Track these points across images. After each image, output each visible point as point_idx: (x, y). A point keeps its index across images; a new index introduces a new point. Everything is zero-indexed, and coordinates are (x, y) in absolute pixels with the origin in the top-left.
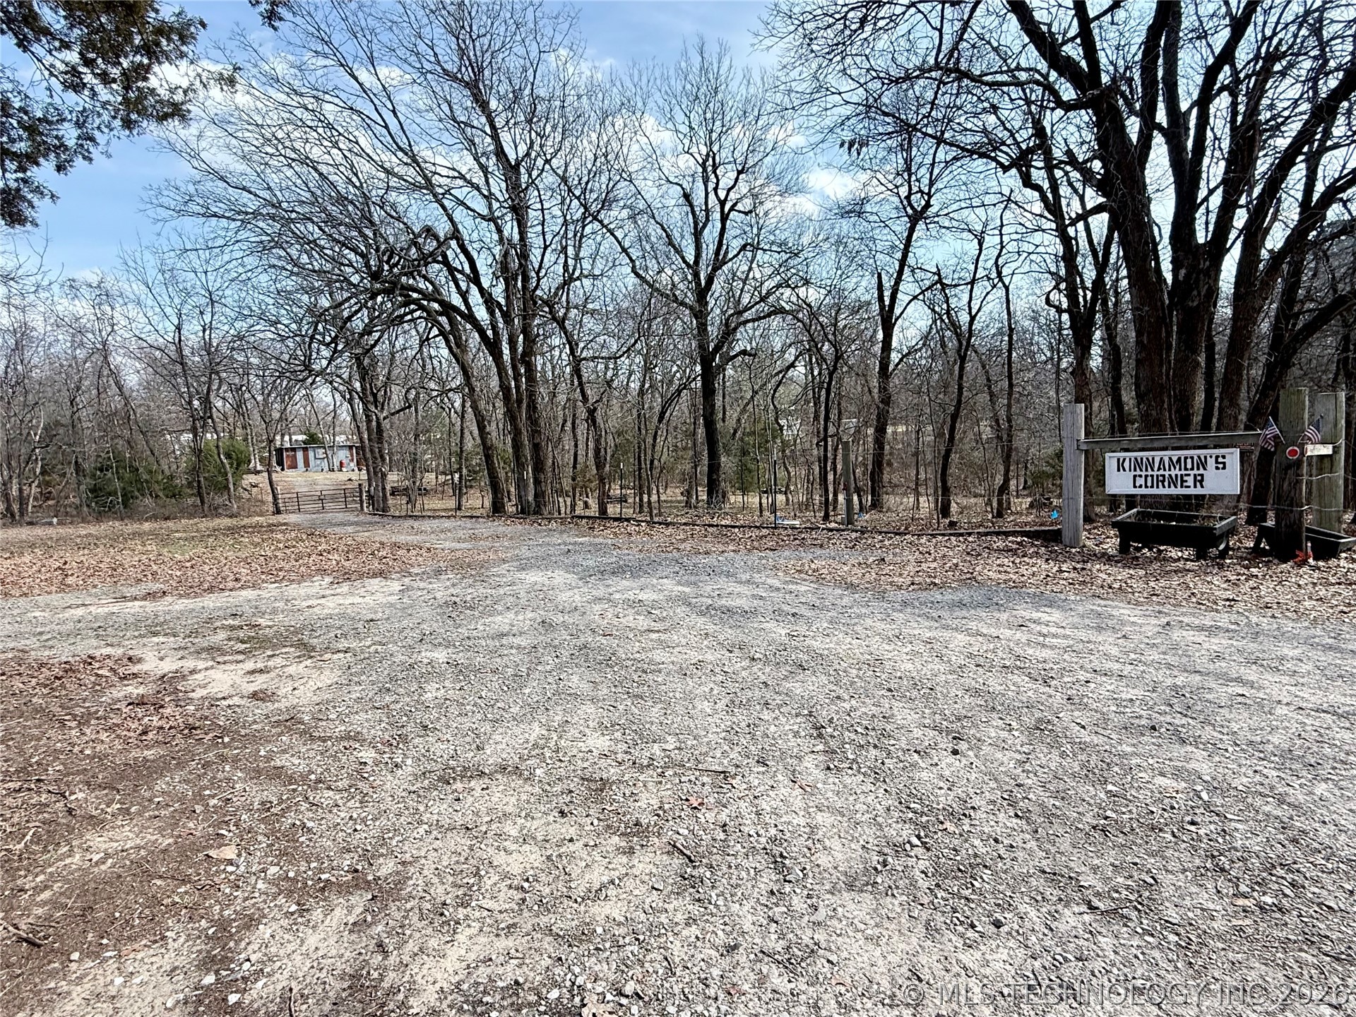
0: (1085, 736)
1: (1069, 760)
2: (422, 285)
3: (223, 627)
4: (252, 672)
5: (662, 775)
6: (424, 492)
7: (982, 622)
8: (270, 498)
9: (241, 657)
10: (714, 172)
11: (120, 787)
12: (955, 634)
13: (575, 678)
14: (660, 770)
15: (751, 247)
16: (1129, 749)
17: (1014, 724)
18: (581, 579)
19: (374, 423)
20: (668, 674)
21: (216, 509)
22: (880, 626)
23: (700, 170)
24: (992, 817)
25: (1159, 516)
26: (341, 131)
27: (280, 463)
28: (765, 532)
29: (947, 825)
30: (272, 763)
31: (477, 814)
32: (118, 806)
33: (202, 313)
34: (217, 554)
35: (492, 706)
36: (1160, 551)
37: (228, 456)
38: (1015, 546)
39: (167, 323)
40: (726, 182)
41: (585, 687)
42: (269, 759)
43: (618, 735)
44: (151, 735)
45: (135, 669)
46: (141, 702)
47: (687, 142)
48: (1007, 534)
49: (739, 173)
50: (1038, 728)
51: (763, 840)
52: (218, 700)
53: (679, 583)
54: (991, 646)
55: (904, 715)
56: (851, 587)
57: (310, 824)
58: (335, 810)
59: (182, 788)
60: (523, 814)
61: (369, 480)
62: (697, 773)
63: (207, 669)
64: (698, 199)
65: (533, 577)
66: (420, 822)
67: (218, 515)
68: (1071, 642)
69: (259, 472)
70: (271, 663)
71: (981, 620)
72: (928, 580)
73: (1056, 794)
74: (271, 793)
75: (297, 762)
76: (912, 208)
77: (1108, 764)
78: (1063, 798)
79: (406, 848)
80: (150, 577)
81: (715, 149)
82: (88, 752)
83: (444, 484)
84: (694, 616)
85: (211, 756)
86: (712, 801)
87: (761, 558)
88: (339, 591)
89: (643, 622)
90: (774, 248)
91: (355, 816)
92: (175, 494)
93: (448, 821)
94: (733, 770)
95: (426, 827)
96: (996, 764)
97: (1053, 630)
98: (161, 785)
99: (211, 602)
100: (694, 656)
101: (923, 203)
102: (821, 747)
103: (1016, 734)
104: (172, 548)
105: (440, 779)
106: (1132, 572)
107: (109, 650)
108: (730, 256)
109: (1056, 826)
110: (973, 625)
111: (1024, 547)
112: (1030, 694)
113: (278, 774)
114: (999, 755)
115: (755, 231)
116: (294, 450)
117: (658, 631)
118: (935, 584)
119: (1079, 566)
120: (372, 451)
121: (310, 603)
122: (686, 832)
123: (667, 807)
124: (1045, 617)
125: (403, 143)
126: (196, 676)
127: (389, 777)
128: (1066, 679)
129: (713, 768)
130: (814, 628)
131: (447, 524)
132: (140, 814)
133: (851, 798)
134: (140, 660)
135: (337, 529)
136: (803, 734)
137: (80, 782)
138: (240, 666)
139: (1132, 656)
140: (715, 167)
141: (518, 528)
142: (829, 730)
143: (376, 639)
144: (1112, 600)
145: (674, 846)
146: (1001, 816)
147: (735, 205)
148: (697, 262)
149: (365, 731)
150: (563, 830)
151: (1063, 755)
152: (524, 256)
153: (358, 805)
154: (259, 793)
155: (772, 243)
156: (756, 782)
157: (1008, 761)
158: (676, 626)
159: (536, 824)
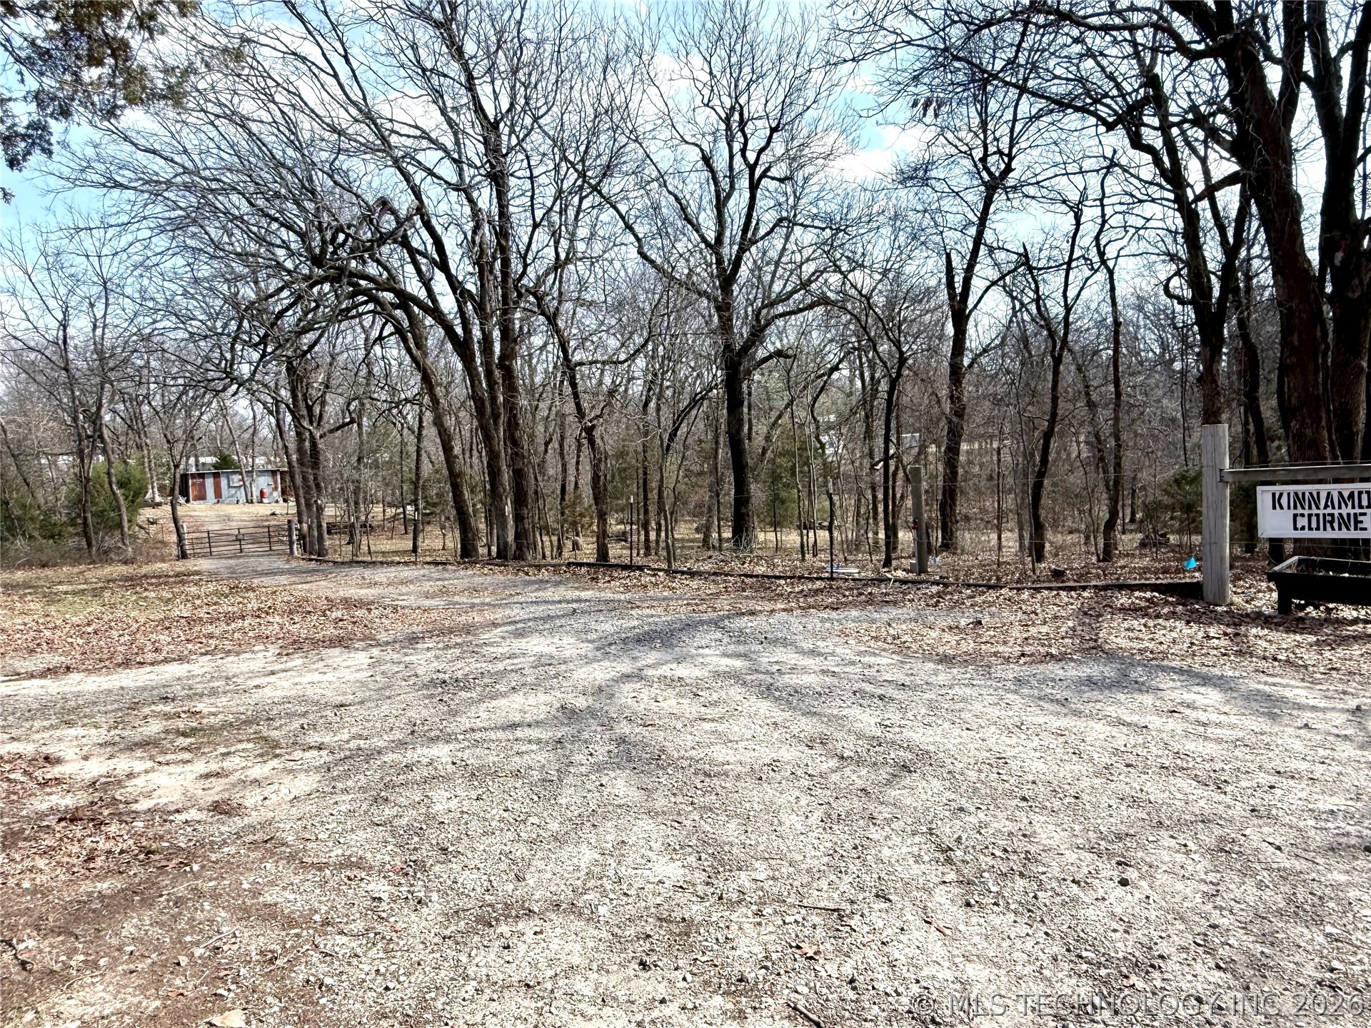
0: (1283, 860)
1: (1269, 892)
2: (372, 269)
3: (156, 715)
4: (207, 776)
5: (759, 914)
6: (368, 528)
7: (1124, 706)
8: (174, 538)
9: (187, 756)
10: (742, 131)
11: (78, 932)
12: (1092, 723)
13: (620, 782)
14: (754, 908)
15: (787, 222)
16: (1343, 878)
17: (1190, 844)
18: (598, 649)
19: (307, 444)
20: (738, 777)
21: (106, 552)
22: (995, 712)
23: (723, 126)
24: (1187, 969)
25: (1327, 566)
26: (280, 81)
27: (184, 493)
28: (819, 584)
29: (1134, 979)
30: (261, 899)
31: (534, 965)
32: (82, 958)
33: (92, 305)
34: (119, 614)
35: (524, 822)
36: (1329, 610)
37: (122, 485)
38: (1143, 604)
39: (48, 318)
40: (755, 144)
41: (636, 796)
42: (256, 894)
43: (692, 859)
44: (99, 862)
45: (56, 771)
46: (72, 817)
47: (706, 92)
48: (1132, 588)
49: (773, 130)
50: (1222, 850)
51: (905, 1000)
52: (170, 813)
53: (725, 655)
54: (1140, 740)
55: (1048, 833)
56: (946, 660)
57: (328, 981)
58: (355, 961)
59: (156, 932)
60: (595, 967)
61: (299, 513)
62: (803, 911)
63: (147, 772)
64: (721, 163)
65: (537, 645)
66: (466, 978)
67: (110, 562)
68: (1241, 734)
69: (159, 504)
70: (226, 764)
71: (1119, 703)
72: (1042, 650)
73: (1263, 938)
74: (270, 939)
75: (292, 897)
76: (990, 173)
77: (1321, 898)
78: (1272, 944)
79: (455, 1013)
80: (45, 646)
81: (742, 100)
82: (26, 885)
83: (394, 518)
84: (753, 698)
85: (181, 890)
86: (831, 948)
87: (823, 621)
88: (290, 665)
89: (690, 708)
90: (817, 223)
91: (383, 970)
92: (52, 533)
93: (501, 976)
94: (847, 907)
95: (474, 983)
96: (1178, 899)
97: (1214, 717)
98: (129, 929)
99: (130, 679)
100: (766, 755)
101: (1003, 166)
102: (952, 876)
103: (1196, 857)
104: (60, 607)
105: (479, 919)
106: (1298, 637)
107: (15, 747)
108: (762, 232)
109: (1271, 981)
110: (1111, 710)
111: (1156, 605)
112: (1202, 803)
113: (270, 914)
114: (1179, 886)
115: (791, 201)
116: (202, 476)
117: (713, 720)
118: (1052, 656)
119: (1229, 630)
120: (305, 479)
121: (257, 682)
122: (806, 990)
123: (774, 956)
124: (1200, 701)
125: (356, 95)
126: (134, 781)
127: (413, 916)
128: (1244, 784)
129: (822, 905)
130: (910, 715)
131: (406, 572)
132: (111, 967)
133: (1005, 944)
134: (58, 761)
135: (266, 581)
136: (926, 858)
137: (26, 925)
138: (188, 767)
139: (1321, 752)
140: (742, 124)
141: (499, 576)
142: (959, 853)
143: (354, 730)
144: (1281, 676)
145: (795, 1009)
146: (1199, 968)
147: (768, 169)
148: (719, 240)
149: (369, 855)
150: (650, 988)
151: (1260, 885)
152: (503, 234)
153: (381, 955)
154: (255, 939)
155: (815, 217)
156: (880, 924)
157: (1190, 894)
158: (734, 713)
159: (613, 979)
